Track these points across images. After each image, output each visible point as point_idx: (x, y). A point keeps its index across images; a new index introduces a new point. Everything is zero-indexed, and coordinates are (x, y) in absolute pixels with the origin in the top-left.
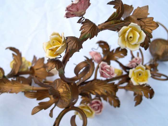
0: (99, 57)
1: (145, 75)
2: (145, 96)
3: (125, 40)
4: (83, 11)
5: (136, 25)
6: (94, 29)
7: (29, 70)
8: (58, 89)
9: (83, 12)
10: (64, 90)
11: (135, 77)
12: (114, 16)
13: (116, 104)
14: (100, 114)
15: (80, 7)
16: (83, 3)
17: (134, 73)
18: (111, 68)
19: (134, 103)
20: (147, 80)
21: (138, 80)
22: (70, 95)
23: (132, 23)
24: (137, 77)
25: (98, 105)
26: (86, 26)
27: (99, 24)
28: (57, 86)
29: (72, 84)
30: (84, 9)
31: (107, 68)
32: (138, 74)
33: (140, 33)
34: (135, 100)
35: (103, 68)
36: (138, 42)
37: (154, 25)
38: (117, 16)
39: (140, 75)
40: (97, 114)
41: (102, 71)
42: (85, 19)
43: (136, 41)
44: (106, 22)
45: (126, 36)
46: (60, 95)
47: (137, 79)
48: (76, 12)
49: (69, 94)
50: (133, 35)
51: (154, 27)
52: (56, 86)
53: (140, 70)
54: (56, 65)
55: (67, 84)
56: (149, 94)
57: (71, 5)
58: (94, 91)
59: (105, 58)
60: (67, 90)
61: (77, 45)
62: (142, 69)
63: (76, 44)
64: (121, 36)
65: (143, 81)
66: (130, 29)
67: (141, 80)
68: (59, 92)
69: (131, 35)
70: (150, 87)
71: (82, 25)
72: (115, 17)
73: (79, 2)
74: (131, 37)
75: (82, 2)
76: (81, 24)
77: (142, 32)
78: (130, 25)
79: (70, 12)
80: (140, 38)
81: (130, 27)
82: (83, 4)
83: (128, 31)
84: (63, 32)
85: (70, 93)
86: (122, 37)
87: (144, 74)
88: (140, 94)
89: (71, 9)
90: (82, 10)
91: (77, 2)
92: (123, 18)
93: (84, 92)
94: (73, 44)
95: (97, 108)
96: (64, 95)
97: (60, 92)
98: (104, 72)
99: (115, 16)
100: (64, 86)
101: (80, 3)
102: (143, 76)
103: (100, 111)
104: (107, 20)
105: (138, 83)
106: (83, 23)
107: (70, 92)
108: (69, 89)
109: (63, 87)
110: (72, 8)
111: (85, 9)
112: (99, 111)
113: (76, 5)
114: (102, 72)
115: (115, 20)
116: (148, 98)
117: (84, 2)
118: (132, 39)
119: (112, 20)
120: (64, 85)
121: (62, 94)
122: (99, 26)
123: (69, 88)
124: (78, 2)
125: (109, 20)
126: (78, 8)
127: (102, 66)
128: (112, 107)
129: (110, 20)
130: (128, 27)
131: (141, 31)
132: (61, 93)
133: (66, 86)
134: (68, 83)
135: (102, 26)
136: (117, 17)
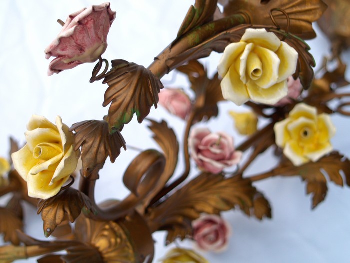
0: (184, 101)
1: (321, 130)
2: (332, 180)
3: (240, 81)
4: (99, 47)
5: (263, 33)
6: (143, 90)
7: (7, 182)
8: (93, 242)
9: (97, 48)
10: (110, 243)
11: (293, 142)
12: (193, 18)
13: (262, 210)
14: (225, 248)
15: (85, 38)
16: (92, 25)
17: (287, 131)
18: (223, 140)
19: (308, 200)
20: (329, 141)
21: (303, 148)
22: (131, 251)
23: (250, 31)
24: (300, 140)
25: (214, 227)
26: (119, 87)
27: (156, 56)
28: (89, 233)
29: (128, 218)
30: (101, 39)
31: (212, 146)
32: (302, 133)
33: (278, 52)
34: (308, 193)
35: (201, 147)
36: (278, 78)
37: (313, 7)
38: (200, 15)
39: (306, 133)
40: (219, 251)
41: (201, 157)
42: (112, 61)
43: (274, 76)
44: (174, 43)
45: (242, 71)
46: (102, 258)
47: (301, 144)
48: (79, 55)
49: (127, 249)
50: (261, 60)
51: (313, 11)
52: (86, 232)
53: (302, 120)
54: (65, 211)
55: (114, 225)
56: (342, 174)
57: (57, 43)
58: (192, 208)
59: (201, 102)
60: (119, 240)
61: (107, 147)
62: (308, 116)
63: (105, 148)
64: (229, 72)
65: (319, 146)
66: (249, 46)
67: (312, 146)
68: (97, 249)
69: (256, 64)
70: (342, 156)
71: (106, 86)
72: (198, 19)
73: (79, 27)
74: (256, 71)
75: (87, 23)
76: (104, 82)
77: (285, 45)
78: (244, 37)
79: (60, 60)
80: (282, 66)
81: (247, 42)
82: (93, 30)
83: (244, 56)
84: (60, 117)
85: (128, 247)
86: (231, 76)
87: (315, 127)
88: (318, 177)
89: (60, 52)
90: (96, 45)
91: (73, 29)
92: (221, 4)
93: (168, 220)
94: (94, 150)
95: (212, 236)
96: (113, 255)
97: (101, 249)
98: (206, 160)
99: (197, 15)
100: (105, 230)
101: (83, 29)
102: (315, 132)
103: (225, 242)
104: (174, 37)
105: (306, 157)
106: (107, 78)
107: (129, 244)
108: (124, 237)
109: (106, 233)
110: (63, 50)
111: (103, 39)
112: (220, 242)
113: (74, 38)
114: (202, 161)
115: (200, 28)
116: (342, 185)
117: (94, 21)
118: (259, 75)
119: (191, 31)
120: (107, 227)
121: (108, 253)
122: (158, 61)
123: (121, 232)
124: (76, 28)
125: (182, 35)
126: (79, 45)
127: (196, 141)
128: (253, 221)
129: (185, 32)
130: (242, 42)
131: (281, 45)
132: (104, 252)
133: (112, 230)
134: (117, 221)
135: (166, 61)
136: (204, 14)
